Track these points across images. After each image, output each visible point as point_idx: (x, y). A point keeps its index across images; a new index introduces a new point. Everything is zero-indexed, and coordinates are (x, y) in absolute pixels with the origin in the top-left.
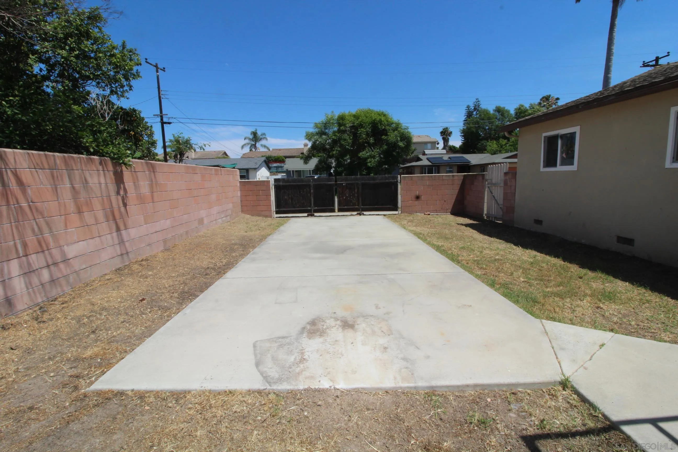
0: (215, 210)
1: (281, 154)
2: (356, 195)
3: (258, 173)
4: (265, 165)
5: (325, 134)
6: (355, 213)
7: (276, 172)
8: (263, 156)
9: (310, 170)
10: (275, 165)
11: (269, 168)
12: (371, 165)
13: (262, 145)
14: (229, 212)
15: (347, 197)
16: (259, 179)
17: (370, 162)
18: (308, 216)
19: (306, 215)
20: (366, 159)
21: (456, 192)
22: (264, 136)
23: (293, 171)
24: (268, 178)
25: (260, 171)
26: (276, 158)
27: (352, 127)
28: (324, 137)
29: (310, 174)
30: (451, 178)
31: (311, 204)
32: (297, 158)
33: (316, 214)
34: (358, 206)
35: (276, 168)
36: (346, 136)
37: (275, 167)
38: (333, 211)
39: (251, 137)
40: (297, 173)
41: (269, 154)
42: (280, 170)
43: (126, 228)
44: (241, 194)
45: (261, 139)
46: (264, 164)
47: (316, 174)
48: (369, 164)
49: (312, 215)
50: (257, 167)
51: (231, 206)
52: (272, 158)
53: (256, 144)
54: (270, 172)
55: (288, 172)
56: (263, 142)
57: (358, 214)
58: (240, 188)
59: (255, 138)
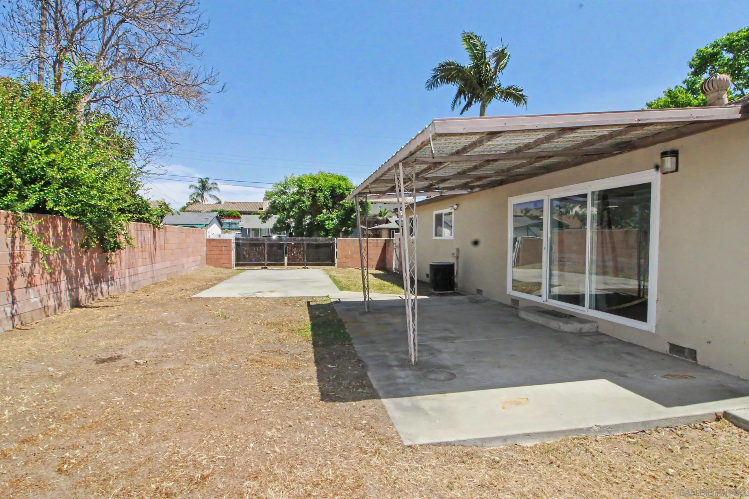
0: (191, 259)
1: (234, 209)
2: (302, 253)
3: (208, 230)
4: (217, 222)
5: (285, 193)
6: (301, 267)
7: (229, 229)
8: (213, 211)
9: (268, 229)
10: (228, 221)
11: (221, 224)
12: (328, 227)
13: (211, 196)
14: (198, 263)
15: (294, 254)
16: (209, 236)
17: (328, 224)
18: (262, 268)
19: (260, 267)
20: (324, 221)
21: (380, 252)
22: (215, 186)
23: (249, 229)
24: (220, 236)
25: (211, 228)
26: (229, 212)
27: (310, 190)
28: (284, 197)
29: (268, 233)
30: (376, 241)
31: (265, 258)
32: (254, 214)
33: (268, 267)
34: (303, 261)
35: (228, 225)
36: (304, 199)
37: (228, 223)
38: (283, 265)
39: (198, 185)
40: (254, 231)
41: (219, 208)
42: (233, 226)
43: (155, 263)
44: (206, 249)
45: (211, 188)
46: (215, 220)
47: (275, 233)
48: (327, 226)
49: (265, 268)
50: (208, 223)
51: (199, 258)
52: (225, 213)
53: (203, 193)
54: (222, 229)
55: (242, 230)
56: (213, 192)
57: (303, 268)
58: (207, 244)
59: (204, 186)
